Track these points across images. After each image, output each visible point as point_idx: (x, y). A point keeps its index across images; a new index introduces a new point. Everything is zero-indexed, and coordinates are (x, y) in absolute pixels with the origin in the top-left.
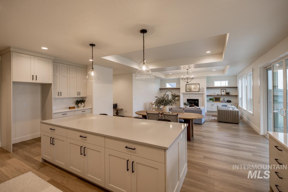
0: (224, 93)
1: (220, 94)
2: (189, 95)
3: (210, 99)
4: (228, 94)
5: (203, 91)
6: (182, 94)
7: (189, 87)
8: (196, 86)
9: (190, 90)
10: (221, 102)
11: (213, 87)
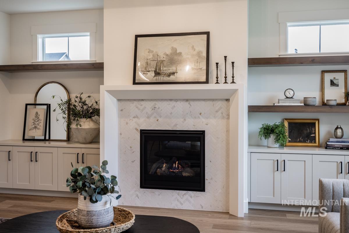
1: (317, 102)
2: (152, 104)
3: (268, 131)
5: (229, 80)
6: (115, 100)
7: (153, 52)
8: (193, 47)
9: (155, 72)
10: (326, 148)
11: (278, 57)
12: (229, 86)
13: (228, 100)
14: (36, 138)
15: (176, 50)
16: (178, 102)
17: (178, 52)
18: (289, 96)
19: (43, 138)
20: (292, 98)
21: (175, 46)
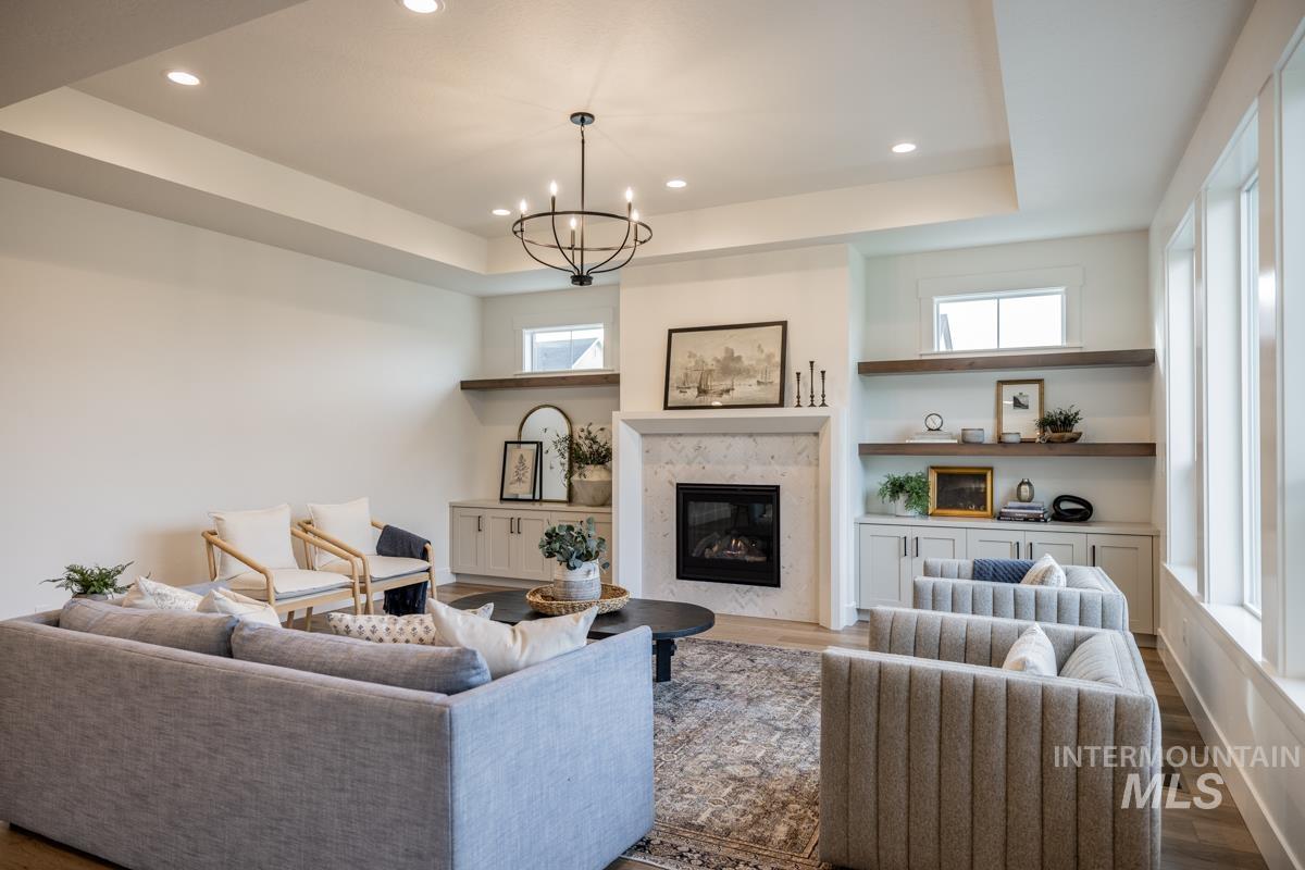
0: (1021, 424)
1: (989, 436)
2: (694, 441)
3: (897, 488)
4: (1059, 431)
5: (817, 399)
6: (637, 435)
7: (695, 356)
8: (759, 347)
9: (699, 388)
10: (999, 519)
11: (918, 358)
12: (818, 412)
13: (816, 434)
14: (520, 497)
15: (733, 353)
16: (737, 438)
17: (736, 355)
18: (932, 426)
19: (530, 497)
20: (938, 430)
21: (731, 346)
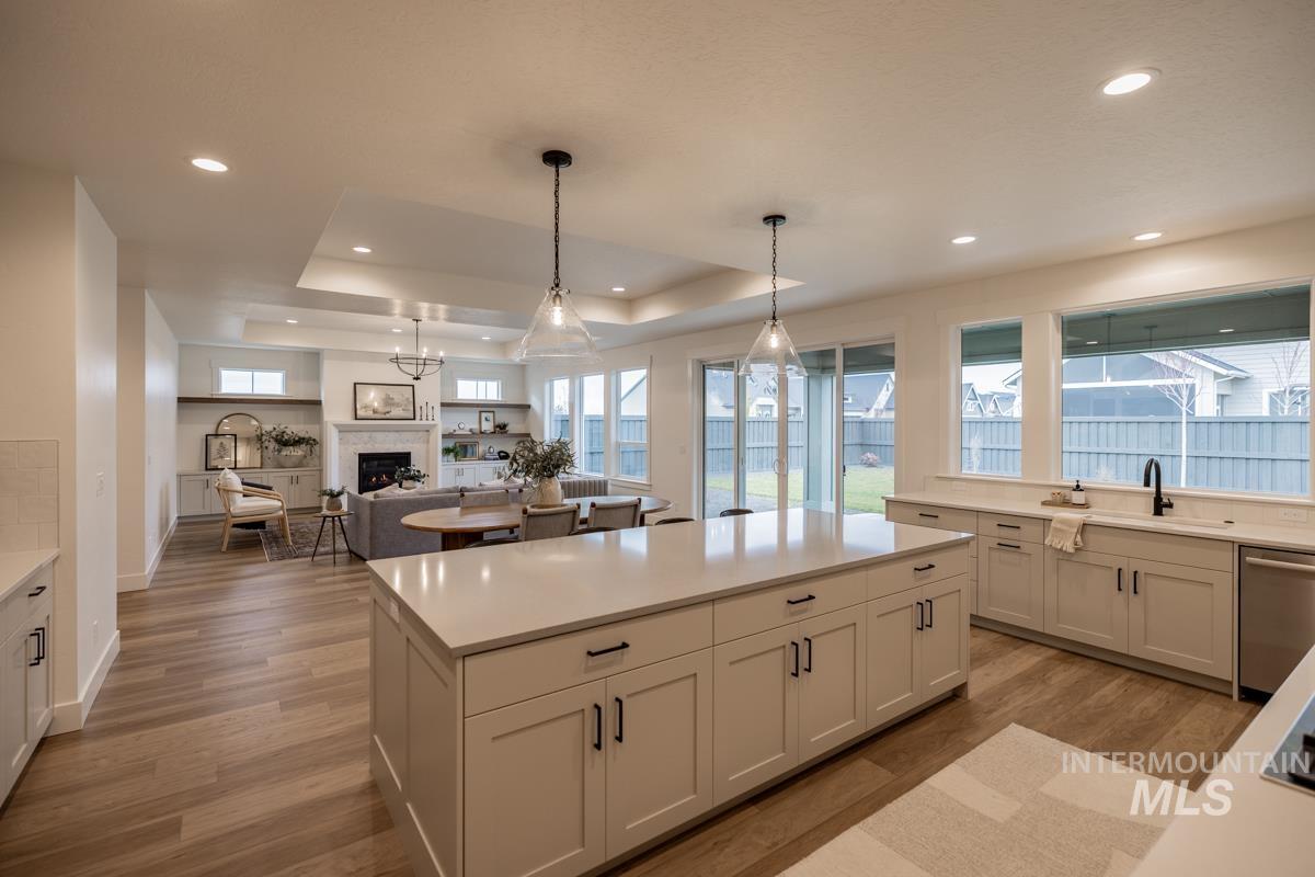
1: (478, 431)
2: (368, 434)
3: (449, 450)
4: (501, 429)
5: (430, 417)
6: (337, 431)
8: (402, 394)
9: (373, 411)
12: (431, 422)
13: (428, 431)
17: (392, 397)
18: (461, 427)
20: (463, 429)
21: (388, 393)
